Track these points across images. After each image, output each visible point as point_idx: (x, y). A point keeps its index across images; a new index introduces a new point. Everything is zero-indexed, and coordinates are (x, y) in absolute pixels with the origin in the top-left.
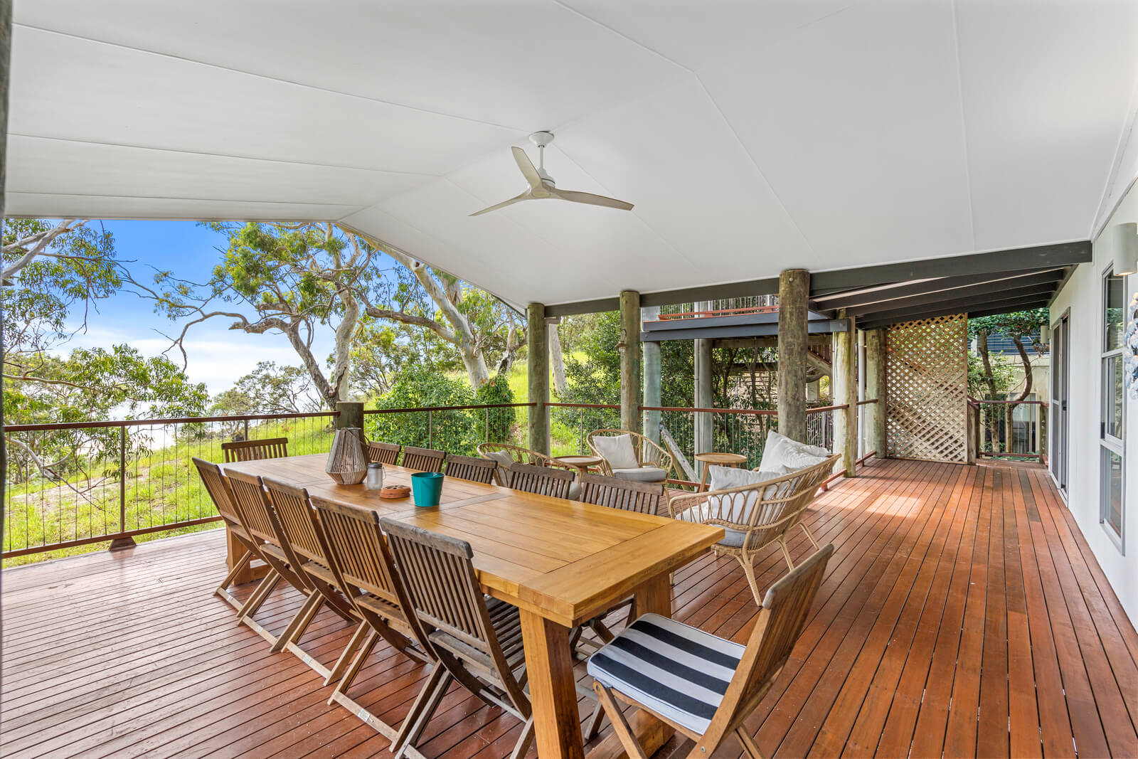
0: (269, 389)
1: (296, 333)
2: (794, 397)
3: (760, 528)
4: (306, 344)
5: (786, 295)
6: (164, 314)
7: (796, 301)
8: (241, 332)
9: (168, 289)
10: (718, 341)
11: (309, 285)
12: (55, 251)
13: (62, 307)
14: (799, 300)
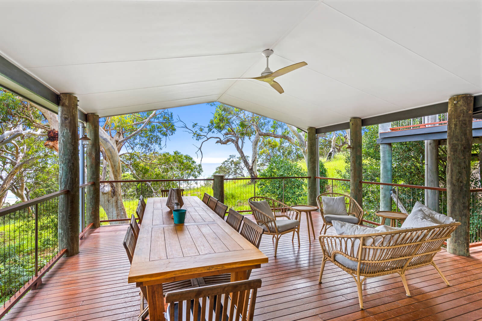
0: (233, 166)
1: (237, 144)
2: (458, 180)
3: (366, 262)
4: (241, 148)
5: (451, 113)
6: (195, 138)
7: (460, 116)
8: (219, 144)
9: (197, 129)
10: (443, 141)
11: (242, 124)
12: (158, 121)
13: (160, 139)
14: (462, 115)
